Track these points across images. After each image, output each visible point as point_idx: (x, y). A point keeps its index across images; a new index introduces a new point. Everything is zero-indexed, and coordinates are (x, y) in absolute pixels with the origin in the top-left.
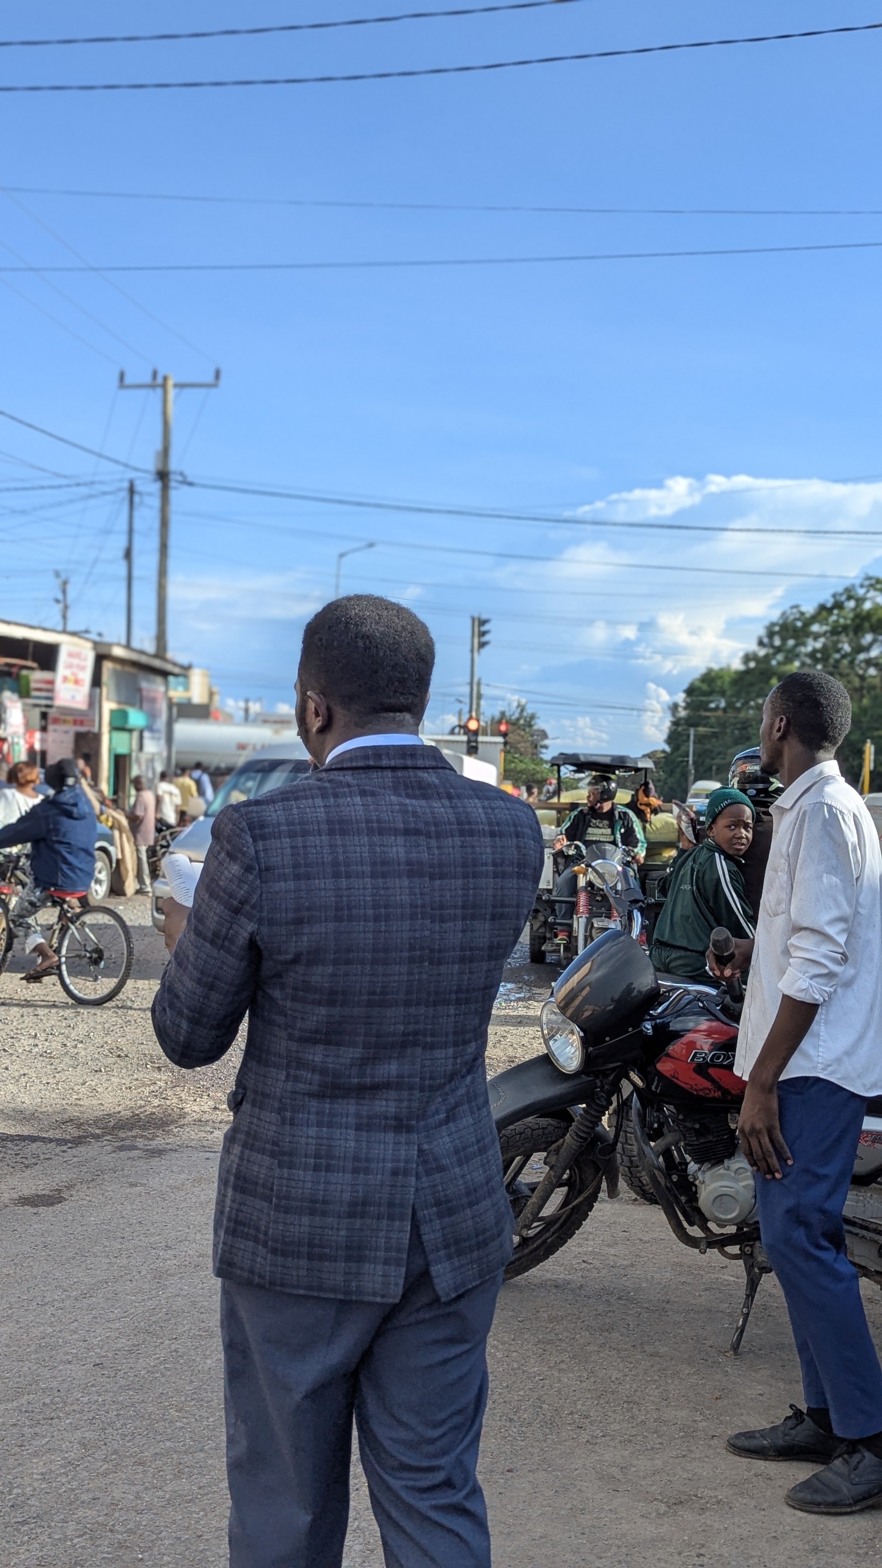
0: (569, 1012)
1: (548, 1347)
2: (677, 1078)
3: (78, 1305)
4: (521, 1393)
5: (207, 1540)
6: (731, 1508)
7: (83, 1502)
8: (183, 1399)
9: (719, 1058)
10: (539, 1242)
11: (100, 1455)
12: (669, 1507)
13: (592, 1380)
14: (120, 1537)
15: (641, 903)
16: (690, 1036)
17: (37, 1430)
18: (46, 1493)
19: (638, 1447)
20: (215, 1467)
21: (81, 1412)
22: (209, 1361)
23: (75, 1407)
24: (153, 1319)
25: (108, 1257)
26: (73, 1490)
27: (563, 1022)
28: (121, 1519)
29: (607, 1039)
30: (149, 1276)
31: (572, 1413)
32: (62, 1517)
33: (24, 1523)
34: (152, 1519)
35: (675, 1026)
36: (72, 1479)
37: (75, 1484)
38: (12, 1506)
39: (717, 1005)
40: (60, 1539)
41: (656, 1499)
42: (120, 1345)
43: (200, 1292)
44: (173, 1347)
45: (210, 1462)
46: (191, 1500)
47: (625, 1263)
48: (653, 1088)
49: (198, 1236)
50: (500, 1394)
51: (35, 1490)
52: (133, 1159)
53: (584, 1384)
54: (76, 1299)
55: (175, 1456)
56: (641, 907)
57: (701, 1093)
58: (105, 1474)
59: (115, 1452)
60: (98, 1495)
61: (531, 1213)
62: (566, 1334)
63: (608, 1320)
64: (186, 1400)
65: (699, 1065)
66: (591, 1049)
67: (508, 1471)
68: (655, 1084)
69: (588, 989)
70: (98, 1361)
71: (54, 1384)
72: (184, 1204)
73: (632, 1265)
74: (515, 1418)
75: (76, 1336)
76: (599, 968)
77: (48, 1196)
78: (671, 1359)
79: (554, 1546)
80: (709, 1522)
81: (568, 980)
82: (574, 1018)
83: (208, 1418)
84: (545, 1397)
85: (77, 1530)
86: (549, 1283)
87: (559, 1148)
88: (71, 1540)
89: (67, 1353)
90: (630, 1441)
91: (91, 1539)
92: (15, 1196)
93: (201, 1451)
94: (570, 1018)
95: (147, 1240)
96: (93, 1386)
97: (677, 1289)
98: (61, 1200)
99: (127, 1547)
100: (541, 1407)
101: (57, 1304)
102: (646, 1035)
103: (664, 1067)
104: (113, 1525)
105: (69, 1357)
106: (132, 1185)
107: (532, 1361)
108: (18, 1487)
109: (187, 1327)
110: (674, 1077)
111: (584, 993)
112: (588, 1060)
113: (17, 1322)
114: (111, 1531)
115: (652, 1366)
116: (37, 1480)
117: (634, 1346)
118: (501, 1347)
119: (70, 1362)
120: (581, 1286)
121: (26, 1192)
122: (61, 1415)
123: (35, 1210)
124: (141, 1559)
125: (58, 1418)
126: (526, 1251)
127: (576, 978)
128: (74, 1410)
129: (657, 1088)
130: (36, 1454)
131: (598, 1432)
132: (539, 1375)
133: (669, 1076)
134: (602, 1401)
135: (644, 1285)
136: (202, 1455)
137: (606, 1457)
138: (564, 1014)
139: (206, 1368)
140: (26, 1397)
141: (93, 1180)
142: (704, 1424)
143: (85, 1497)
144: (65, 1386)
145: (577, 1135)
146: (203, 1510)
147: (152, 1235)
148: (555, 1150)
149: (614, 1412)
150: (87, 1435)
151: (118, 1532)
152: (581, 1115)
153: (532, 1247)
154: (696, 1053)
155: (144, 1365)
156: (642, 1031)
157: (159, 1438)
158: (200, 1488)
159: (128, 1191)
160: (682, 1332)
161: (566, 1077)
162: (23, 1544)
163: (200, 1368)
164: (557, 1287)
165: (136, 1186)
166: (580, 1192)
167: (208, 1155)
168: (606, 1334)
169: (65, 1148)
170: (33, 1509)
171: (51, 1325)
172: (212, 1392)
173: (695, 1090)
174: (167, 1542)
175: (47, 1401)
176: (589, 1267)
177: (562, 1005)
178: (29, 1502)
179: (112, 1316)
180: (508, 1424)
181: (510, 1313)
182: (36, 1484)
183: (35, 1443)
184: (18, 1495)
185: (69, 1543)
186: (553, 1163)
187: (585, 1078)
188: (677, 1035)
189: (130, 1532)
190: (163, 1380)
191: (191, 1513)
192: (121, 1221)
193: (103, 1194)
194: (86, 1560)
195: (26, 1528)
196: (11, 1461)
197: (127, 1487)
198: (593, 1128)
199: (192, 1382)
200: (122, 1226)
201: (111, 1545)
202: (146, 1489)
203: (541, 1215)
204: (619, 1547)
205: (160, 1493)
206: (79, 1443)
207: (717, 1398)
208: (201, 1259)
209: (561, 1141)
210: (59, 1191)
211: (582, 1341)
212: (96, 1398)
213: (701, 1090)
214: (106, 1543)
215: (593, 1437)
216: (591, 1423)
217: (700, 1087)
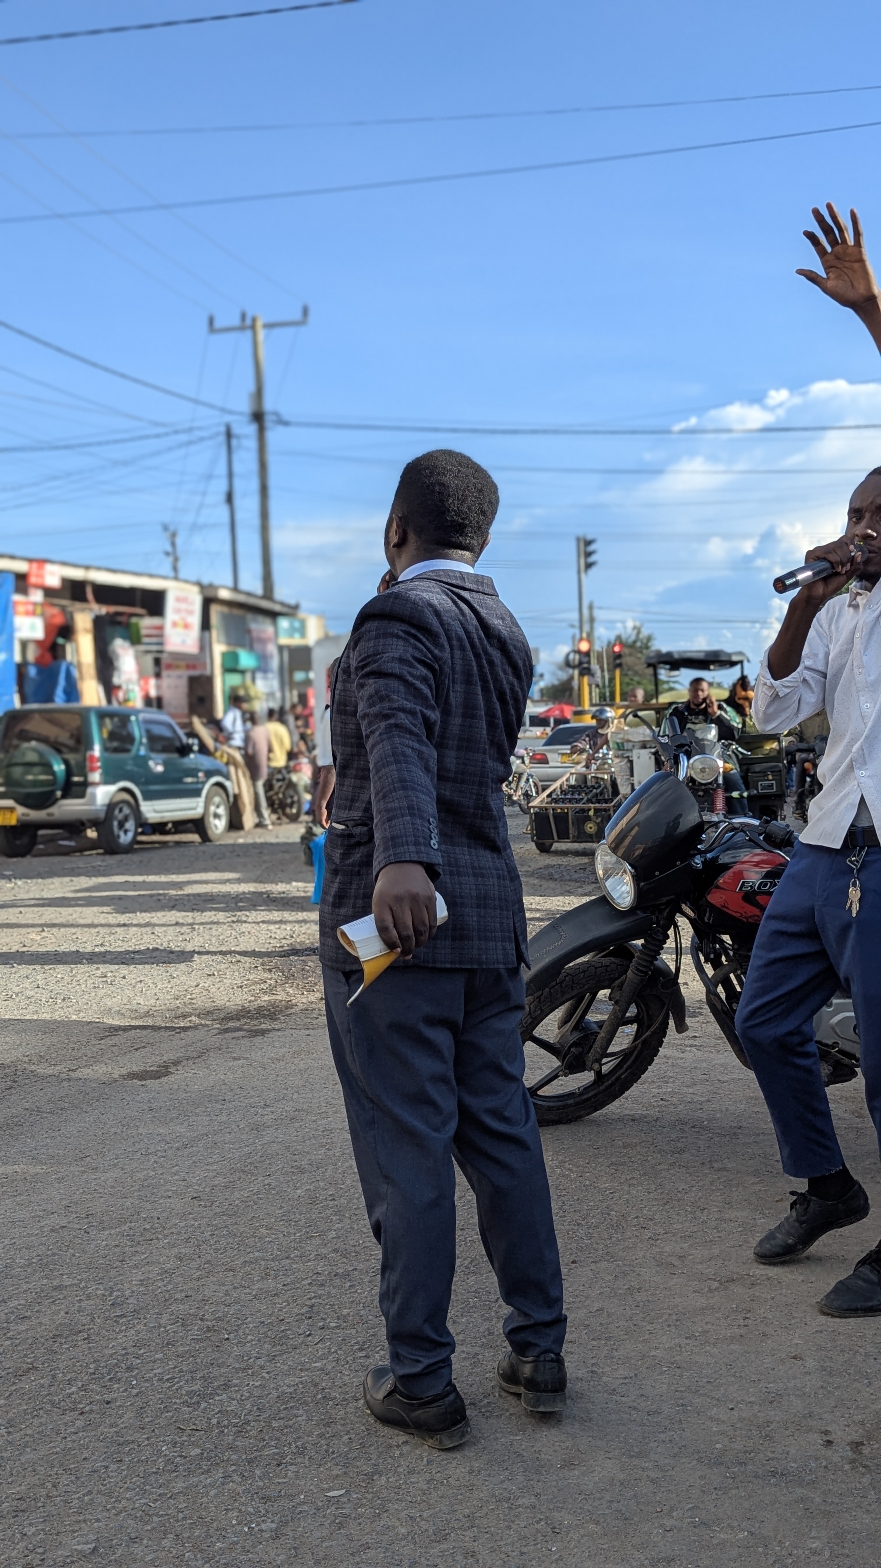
0: (621, 852)
1: (621, 1167)
2: (727, 908)
3: (179, 1153)
4: (592, 1204)
5: (288, 1323)
6: (779, 1282)
7: (176, 1300)
8: (273, 1220)
9: (765, 885)
10: (614, 1078)
11: (194, 1265)
12: (721, 1284)
13: (659, 1191)
14: (209, 1323)
15: (687, 747)
16: (737, 867)
17: (137, 1249)
18: (145, 1294)
19: (698, 1240)
20: (299, 1270)
21: (179, 1233)
22: (299, 1191)
23: (173, 1230)
24: (249, 1161)
25: (209, 1115)
26: (168, 1291)
27: (617, 862)
28: (211, 1310)
29: (657, 873)
30: (247, 1129)
31: (637, 1217)
32: (157, 1311)
33: (122, 1316)
34: (239, 1310)
35: (724, 859)
36: (168, 1283)
37: (169, 1287)
38: (112, 1304)
39: (760, 834)
40: (155, 1327)
41: (709, 1279)
42: (217, 1182)
43: (294, 1139)
44: (266, 1182)
45: (294, 1266)
46: (275, 1295)
47: (702, 1099)
48: (706, 920)
49: (295, 1096)
50: (571, 1205)
51: (133, 1292)
52: (238, 1038)
53: (652, 1195)
54: (178, 1149)
55: (263, 1263)
56: (687, 750)
57: (750, 920)
58: (198, 1279)
59: (208, 1262)
60: (190, 1293)
61: (601, 1048)
62: (638, 1157)
63: (679, 1145)
64: (276, 1221)
65: (747, 893)
66: (642, 884)
67: (573, 1262)
68: (707, 915)
69: (637, 828)
70: (195, 1195)
71: (155, 1214)
72: (285, 1072)
73: (709, 1101)
74: (583, 1223)
75: (176, 1177)
76: (647, 808)
77: (157, 1071)
78: (738, 1172)
79: (609, 1316)
80: (757, 1294)
81: (617, 824)
82: (625, 857)
83: (295, 1234)
84: (614, 1206)
85: (169, 1320)
86: (626, 1118)
87: (622, 983)
88: (165, 1327)
89: (168, 1191)
90: (690, 1237)
91: (182, 1325)
92: (125, 1072)
93: (287, 1258)
94: (623, 858)
95: (246, 1101)
96: (190, 1214)
97: (750, 1117)
98: (167, 1074)
99: (215, 1331)
100: (609, 1214)
101: (159, 1154)
102: (697, 870)
103: (715, 898)
104: (203, 1315)
105: (170, 1194)
106: (235, 1059)
107: (605, 1179)
108: (118, 1290)
109: (280, 1166)
110: (724, 907)
111: (633, 833)
112: (640, 894)
113: (123, 1169)
114: (201, 1319)
115: (719, 1178)
116: (136, 1285)
117: (703, 1163)
118: (574, 1169)
119: (170, 1197)
120: (657, 1119)
121: (135, 1069)
122: (160, 1236)
123: (143, 1083)
124: (228, 1339)
125: (157, 1239)
126: (602, 1088)
127: (625, 820)
128: (172, 1233)
129: (709, 919)
130: (136, 1266)
131: (661, 1230)
132: (610, 1189)
133: (719, 906)
134: (667, 1207)
135: (718, 1115)
136: (288, 1261)
137: (667, 1249)
138: (616, 854)
139: (296, 1196)
140: (128, 1224)
141: (199, 1057)
142: (763, 1220)
143: (178, 1296)
144: (165, 1214)
145: (638, 970)
146: (286, 1301)
147: (251, 1097)
148: (618, 986)
149: (678, 1214)
150: (183, 1250)
151: (207, 1320)
152: (640, 950)
153: (606, 1084)
154: (743, 883)
155: (238, 1196)
156: (690, 866)
157: (248, 1250)
158: (284, 1285)
159: (231, 1064)
160: (750, 1150)
161: (622, 914)
162: (121, 1331)
163: (290, 1196)
164: (633, 1120)
165: (239, 1059)
166: (649, 1027)
167: (308, 1032)
168: (677, 1155)
169: (173, 1033)
170: (131, 1306)
171: (154, 1170)
172: (300, 1215)
173: (745, 917)
174: (251, 1325)
175: (148, 1227)
176: (666, 1103)
177: (613, 846)
178: (128, 1301)
179: (210, 1160)
180: (576, 1227)
181: (587, 1143)
182: (134, 1289)
183: (134, 1258)
184: (118, 1297)
185: (162, 1329)
186: (618, 998)
187: (641, 914)
188: (726, 867)
189: (218, 1319)
190: (255, 1207)
191: (275, 1304)
192: (223, 1087)
193: (207, 1068)
194: (177, 1341)
195: (124, 1320)
196: (113, 1272)
197: (217, 1287)
198: (652, 962)
199: (282, 1207)
200: (223, 1091)
201: (200, 1329)
202: (235, 1288)
203: (609, 1051)
204: (670, 1315)
205: (248, 1291)
206: (175, 1257)
207: (777, 1201)
208: (297, 1113)
209: (624, 976)
210: (166, 1067)
211: (653, 1162)
212: (193, 1223)
213: (751, 917)
214: (196, 1328)
215: (655, 1234)
216: (655, 1224)
217: (750, 914)
